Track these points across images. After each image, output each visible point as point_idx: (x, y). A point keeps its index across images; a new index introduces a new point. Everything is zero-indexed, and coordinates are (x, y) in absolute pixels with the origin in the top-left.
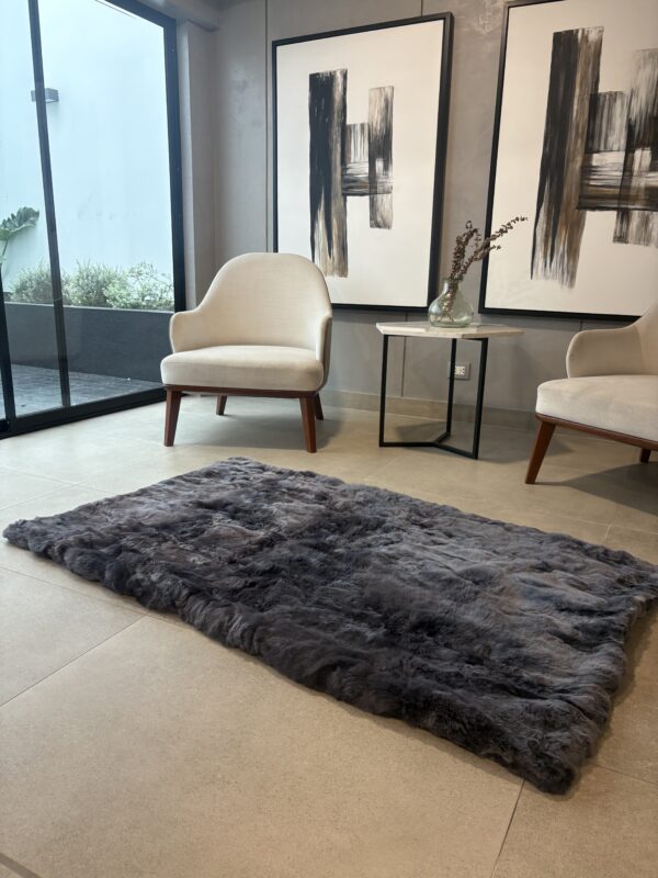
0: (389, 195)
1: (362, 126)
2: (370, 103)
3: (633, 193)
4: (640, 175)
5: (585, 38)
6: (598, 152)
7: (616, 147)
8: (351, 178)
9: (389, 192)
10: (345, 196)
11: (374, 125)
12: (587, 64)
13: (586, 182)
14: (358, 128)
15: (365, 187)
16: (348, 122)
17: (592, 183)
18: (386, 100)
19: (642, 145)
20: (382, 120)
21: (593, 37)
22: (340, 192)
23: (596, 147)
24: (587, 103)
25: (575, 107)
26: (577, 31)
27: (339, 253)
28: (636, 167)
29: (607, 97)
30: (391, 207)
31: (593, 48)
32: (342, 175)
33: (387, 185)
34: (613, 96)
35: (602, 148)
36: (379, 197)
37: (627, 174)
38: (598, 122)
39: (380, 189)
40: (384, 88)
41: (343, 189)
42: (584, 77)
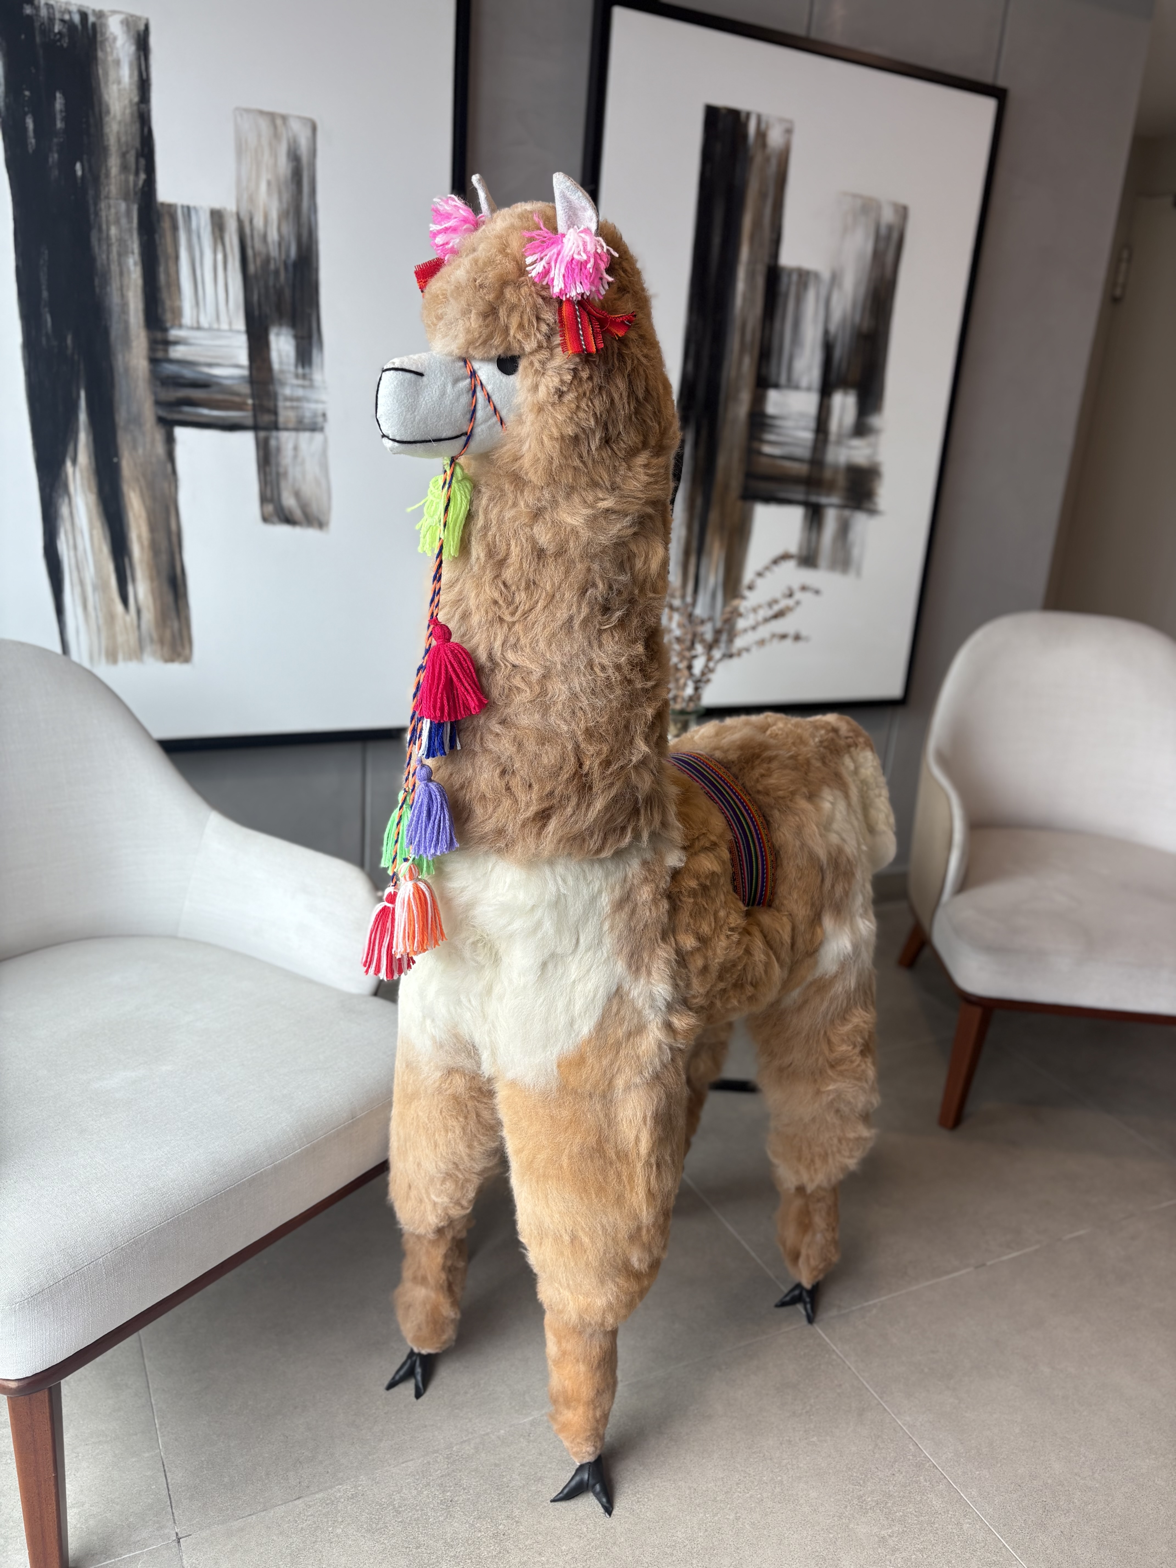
0: (318, 437)
1: (217, 218)
2: (240, 151)
3: (828, 474)
4: (839, 443)
5: (762, 135)
6: (776, 386)
7: (804, 382)
8: (187, 373)
9: (314, 428)
10: (167, 425)
11: (259, 222)
12: (763, 195)
13: (756, 445)
14: (203, 223)
15: (239, 406)
16: (165, 193)
17: (767, 449)
18: (294, 157)
19: (844, 384)
20: (283, 216)
21: (775, 138)
22: (148, 412)
23: (773, 378)
24: (760, 282)
25: (741, 286)
26: (748, 115)
27: (157, 595)
28: (834, 426)
29: (795, 277)
30: (324, 466)
31: (774, 162)
32: (154, 361)
33: (309, 409)
34: (804, 277)
35: (783, 380)
36: (286, 440)
37: (821, 436)
38: (777, 325)
39: (285, 415)
40: (284, 118)
41: (158, 403)
42: (757, 224)
